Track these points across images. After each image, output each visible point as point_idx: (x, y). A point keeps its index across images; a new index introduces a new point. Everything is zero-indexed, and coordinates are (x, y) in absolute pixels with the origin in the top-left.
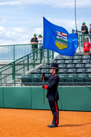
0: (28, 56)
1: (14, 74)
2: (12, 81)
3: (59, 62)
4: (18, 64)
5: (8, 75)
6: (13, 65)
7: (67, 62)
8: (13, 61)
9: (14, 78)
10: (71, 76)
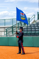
0: (18, 23)
1: (12, 31)
2: (12, 34)
3: (32, 26)
4: (14, 27)
5: (10, 32)
6: (12, 27)
7: (35, 26)
8: (12, 26)
9: (12, 33)
10: (37, 32)
